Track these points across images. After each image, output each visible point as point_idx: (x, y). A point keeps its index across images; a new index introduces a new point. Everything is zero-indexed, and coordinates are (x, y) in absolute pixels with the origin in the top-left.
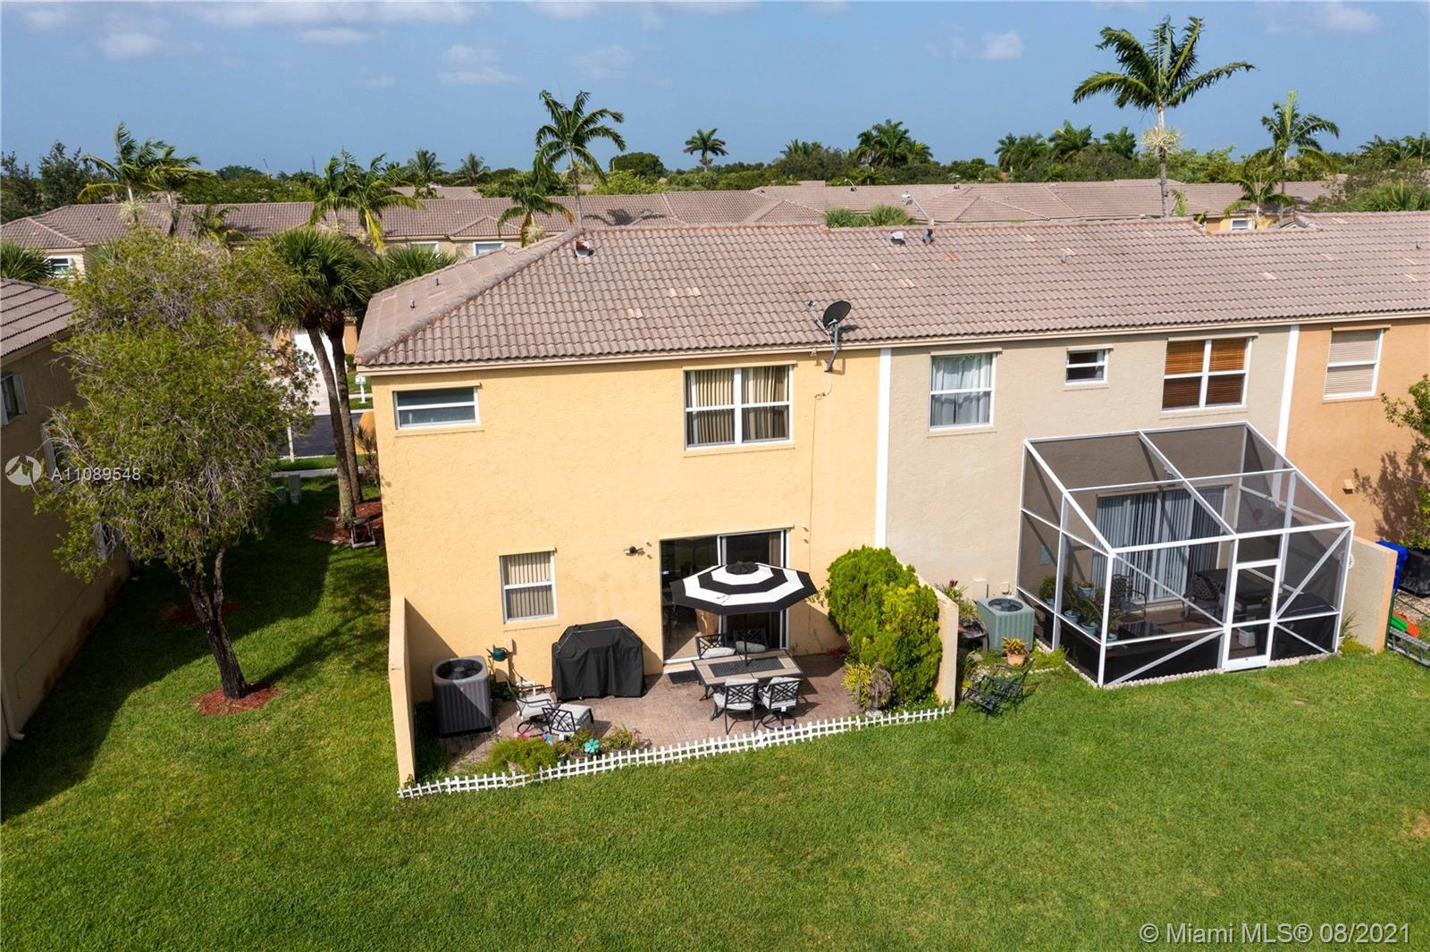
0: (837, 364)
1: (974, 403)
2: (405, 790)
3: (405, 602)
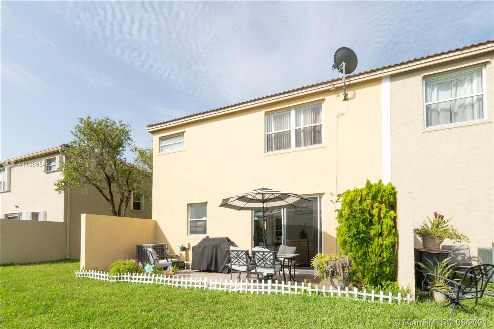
0: (350, 94)
1: (469, 109)
2: (77, 273)
3: (156, 222)
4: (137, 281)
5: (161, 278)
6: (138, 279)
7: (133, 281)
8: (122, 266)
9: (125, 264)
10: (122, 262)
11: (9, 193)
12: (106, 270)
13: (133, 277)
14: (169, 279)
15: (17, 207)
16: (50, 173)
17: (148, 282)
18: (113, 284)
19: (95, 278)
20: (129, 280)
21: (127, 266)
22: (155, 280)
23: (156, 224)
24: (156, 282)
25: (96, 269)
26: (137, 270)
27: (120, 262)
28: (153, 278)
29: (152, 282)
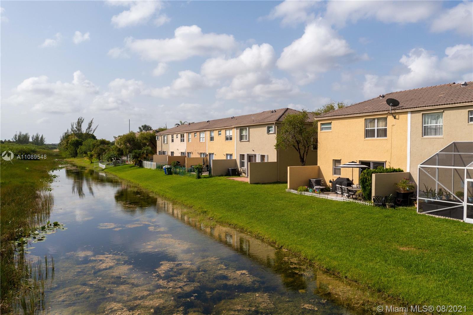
0: (397, 117)
2: (286, 190)
3: (319, 166)
4: (306, 195)
5: (314, 194)
6: (307, 194)
7: (305, 194)
8: (302, 189)
9: (303, 188)
10: (302, 187)
11: (249, 142)
12: (297, 190)
13: (305, 193)
14: (316, 195)
15: (253, 150)
16: (270, 134)
17: (310, 195)
18: (299, 195)
19: (293, 192)
20: (304, 194)
21: (304, 189)
22: (312, 195)
23: (319, 168)
24: (313, 196)
25: (293, 189)
26: (307, 191)
27: (301, 187)
28: (311, 194)
29: (311, 195)
